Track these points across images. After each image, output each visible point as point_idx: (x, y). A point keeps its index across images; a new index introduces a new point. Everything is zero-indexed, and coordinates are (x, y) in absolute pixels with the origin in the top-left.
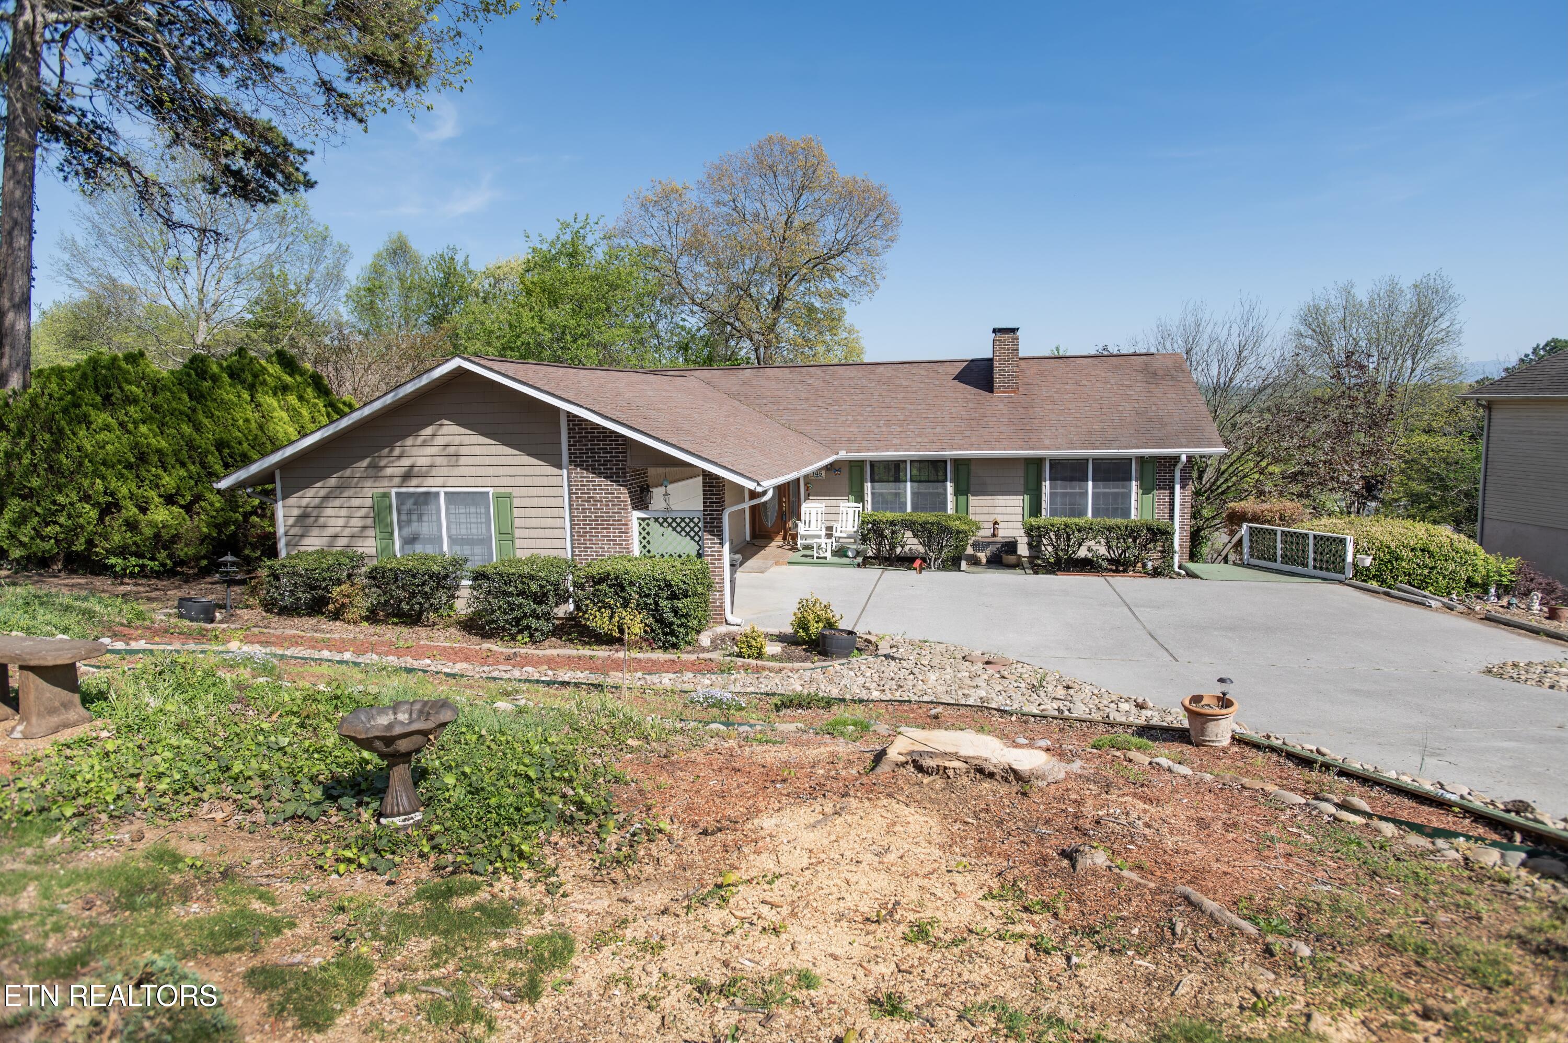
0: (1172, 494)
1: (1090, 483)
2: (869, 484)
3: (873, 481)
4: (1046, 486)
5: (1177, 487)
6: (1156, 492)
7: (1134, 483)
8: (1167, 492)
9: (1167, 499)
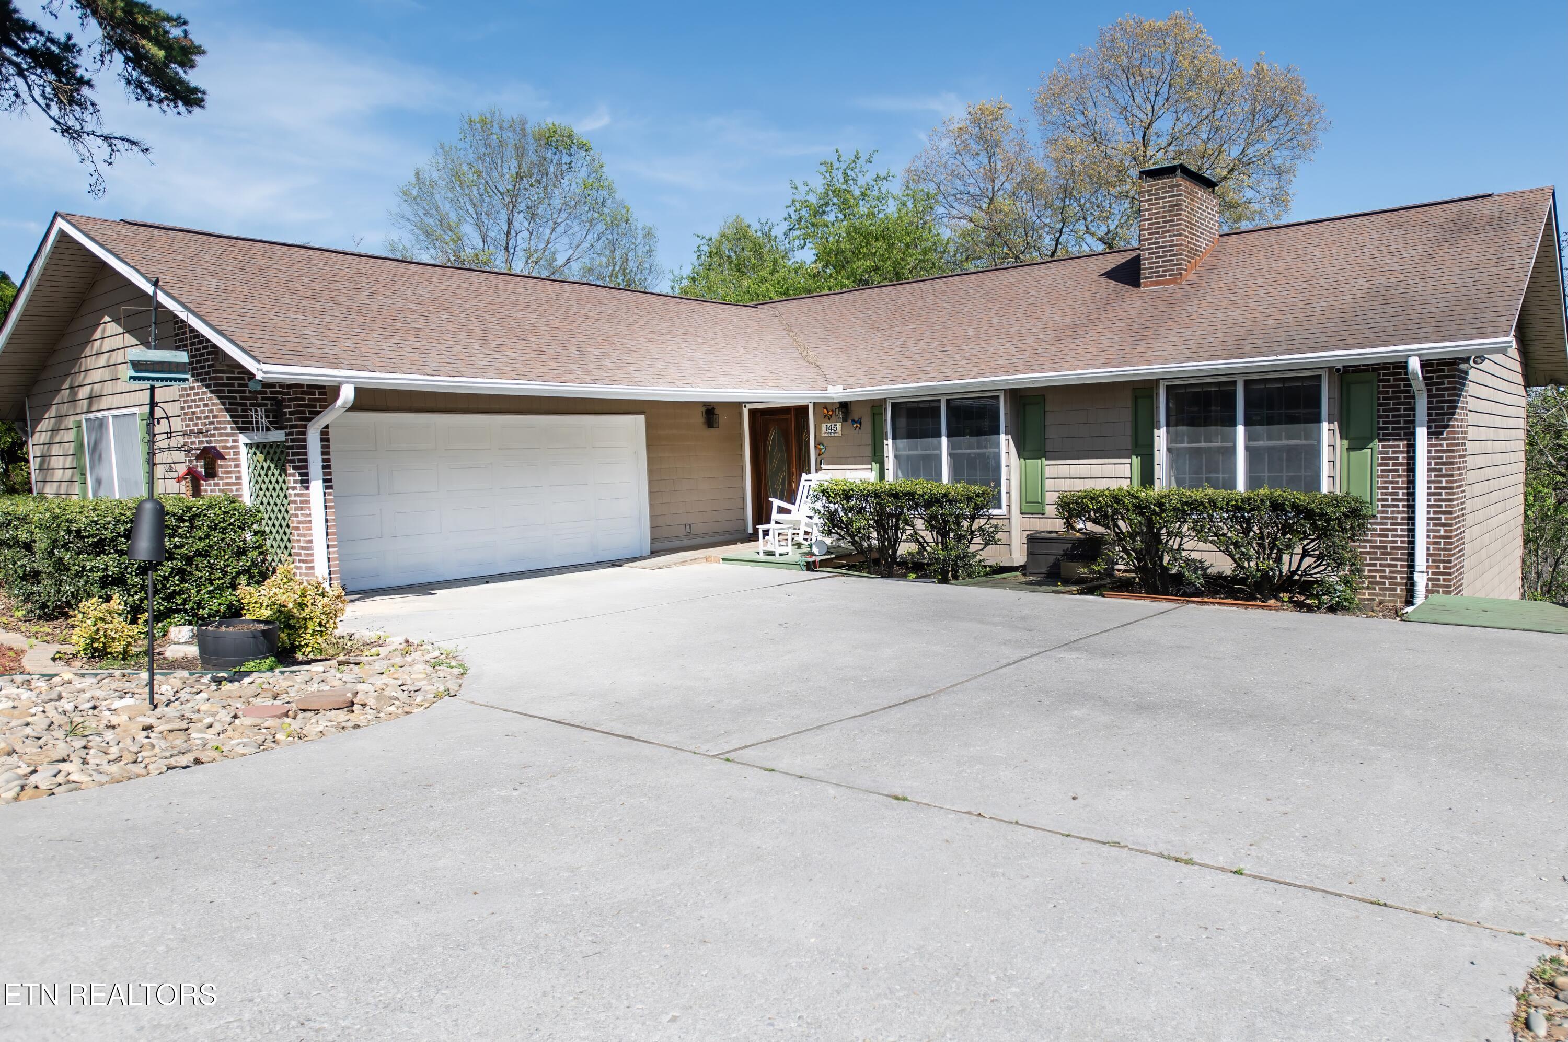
0: (1412, 447)
1: (1241, 430)
2: (890, 442)
3: (894, 438)
4: (1161, 438)
5: (1421, 433)
6: (1378, 445)
7: (1325, 426)
8: (1402, 445)
9: (1402, 458)
